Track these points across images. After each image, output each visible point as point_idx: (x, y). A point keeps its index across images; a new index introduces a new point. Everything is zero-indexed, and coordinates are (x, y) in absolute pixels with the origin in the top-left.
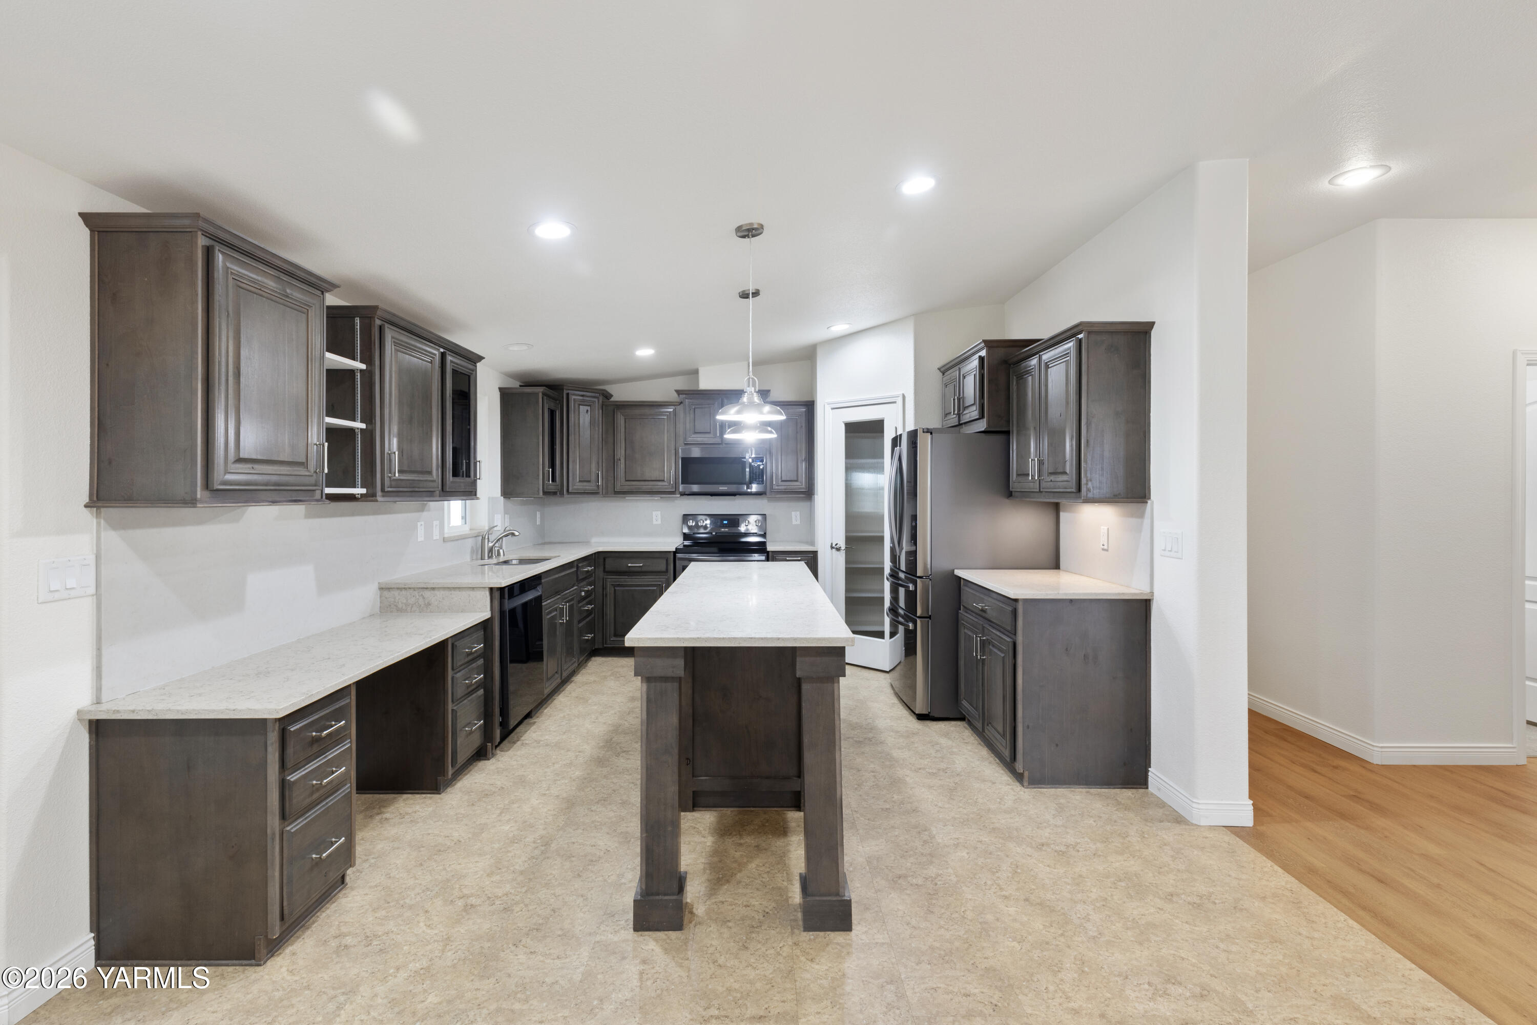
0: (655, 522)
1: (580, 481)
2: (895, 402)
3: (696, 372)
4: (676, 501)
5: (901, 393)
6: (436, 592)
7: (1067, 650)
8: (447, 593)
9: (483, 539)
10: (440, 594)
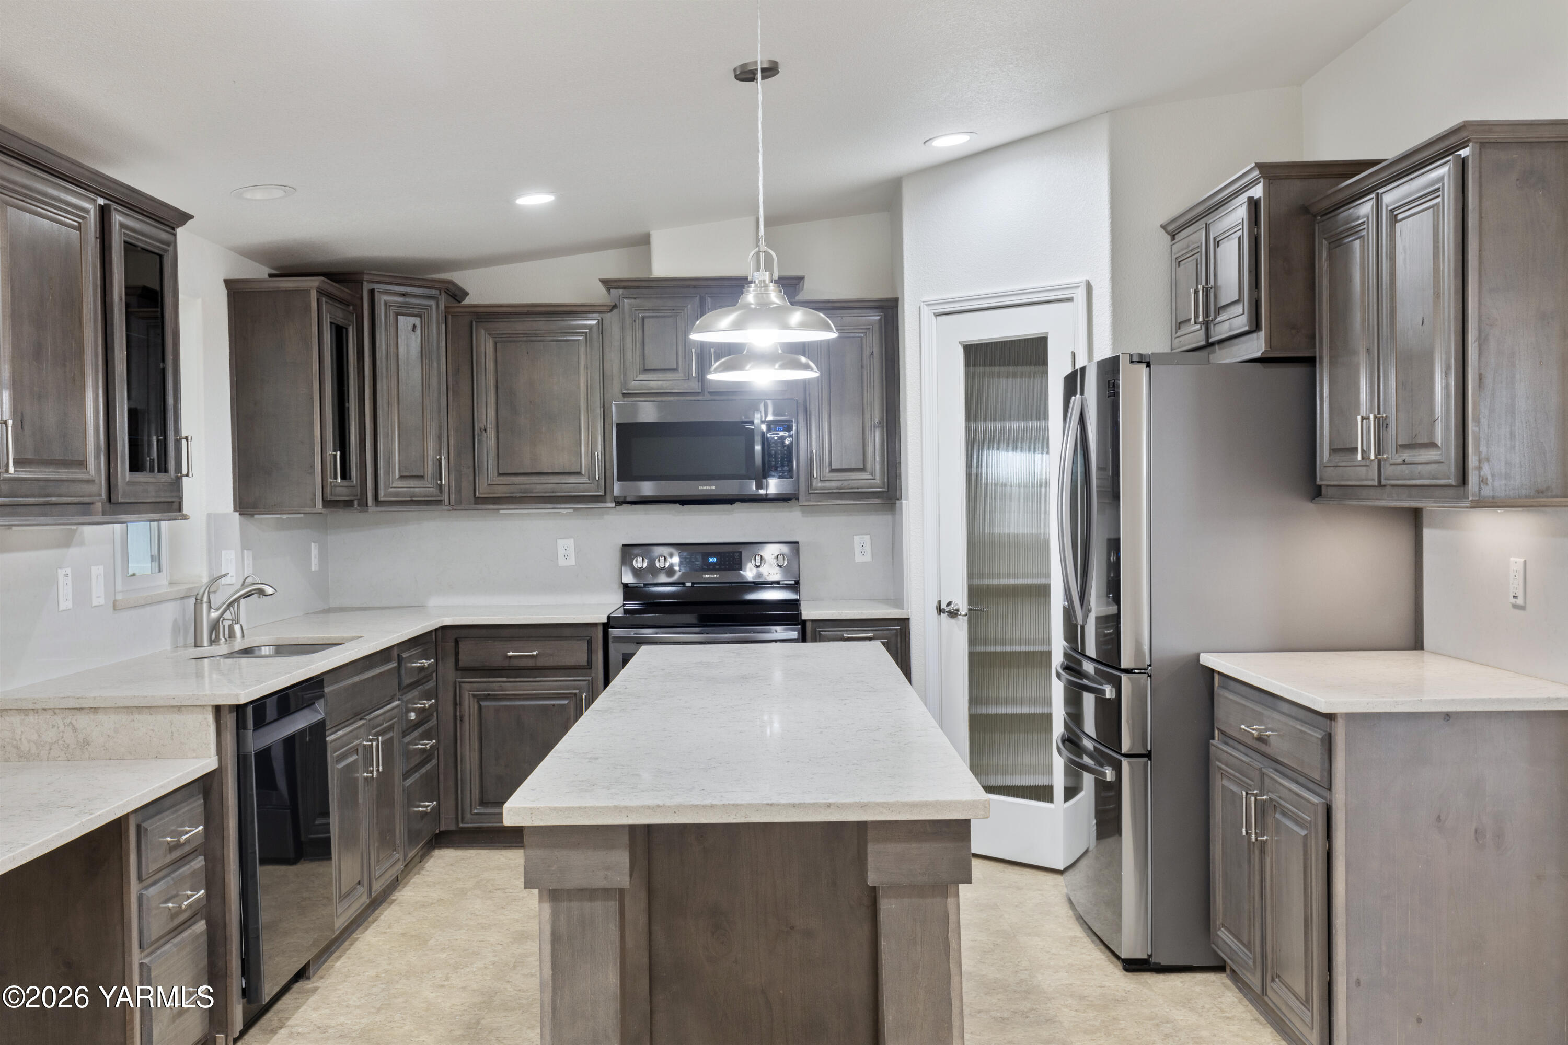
0: (562, 562)
1: (402, 477)
2: (1070, 300)
3: (644, 241)
4: (606, 517)
5: (1081, 279)
6: (101, 717)
7: (1439, 818)
8: (123, 718)
9: (198, 602)
10: (108, 721)
